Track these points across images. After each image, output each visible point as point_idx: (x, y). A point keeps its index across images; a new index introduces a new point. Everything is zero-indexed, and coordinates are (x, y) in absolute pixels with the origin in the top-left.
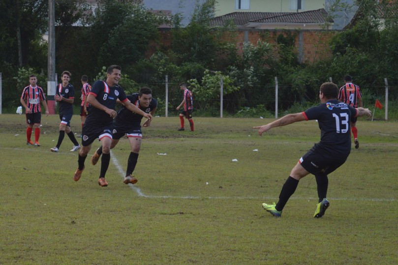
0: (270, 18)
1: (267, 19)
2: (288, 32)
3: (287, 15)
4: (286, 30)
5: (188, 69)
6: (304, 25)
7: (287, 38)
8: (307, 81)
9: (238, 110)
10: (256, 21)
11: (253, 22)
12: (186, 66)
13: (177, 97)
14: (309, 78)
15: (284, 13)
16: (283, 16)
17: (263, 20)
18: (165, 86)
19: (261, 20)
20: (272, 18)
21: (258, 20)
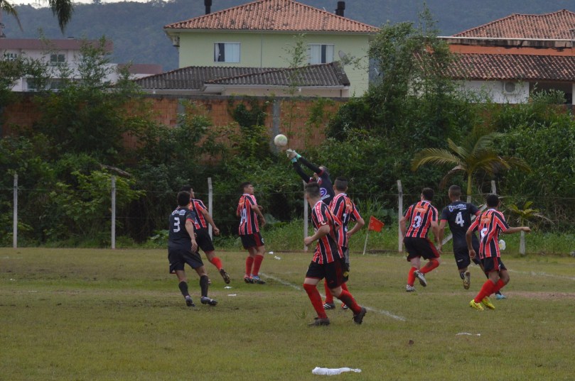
0: (242, 77)
1: (237, 78)
2: (253, 101)
3: (273, 72)
4: (250, 97)
5: (68, 165)
6: (300, 90)
7: (251, 111)
8: (277, 187)
9: (152, 236)
10: (216, 82)
11: (212, 83)
12: (67, 159)
13: (48, 214)
14: (281, 180)
15: (268, 69)
16: (266, 73)
17: (229, 80)
18: (12, 194)
19: (225, 80)
20: (246, 77)
21: (220, 81)
